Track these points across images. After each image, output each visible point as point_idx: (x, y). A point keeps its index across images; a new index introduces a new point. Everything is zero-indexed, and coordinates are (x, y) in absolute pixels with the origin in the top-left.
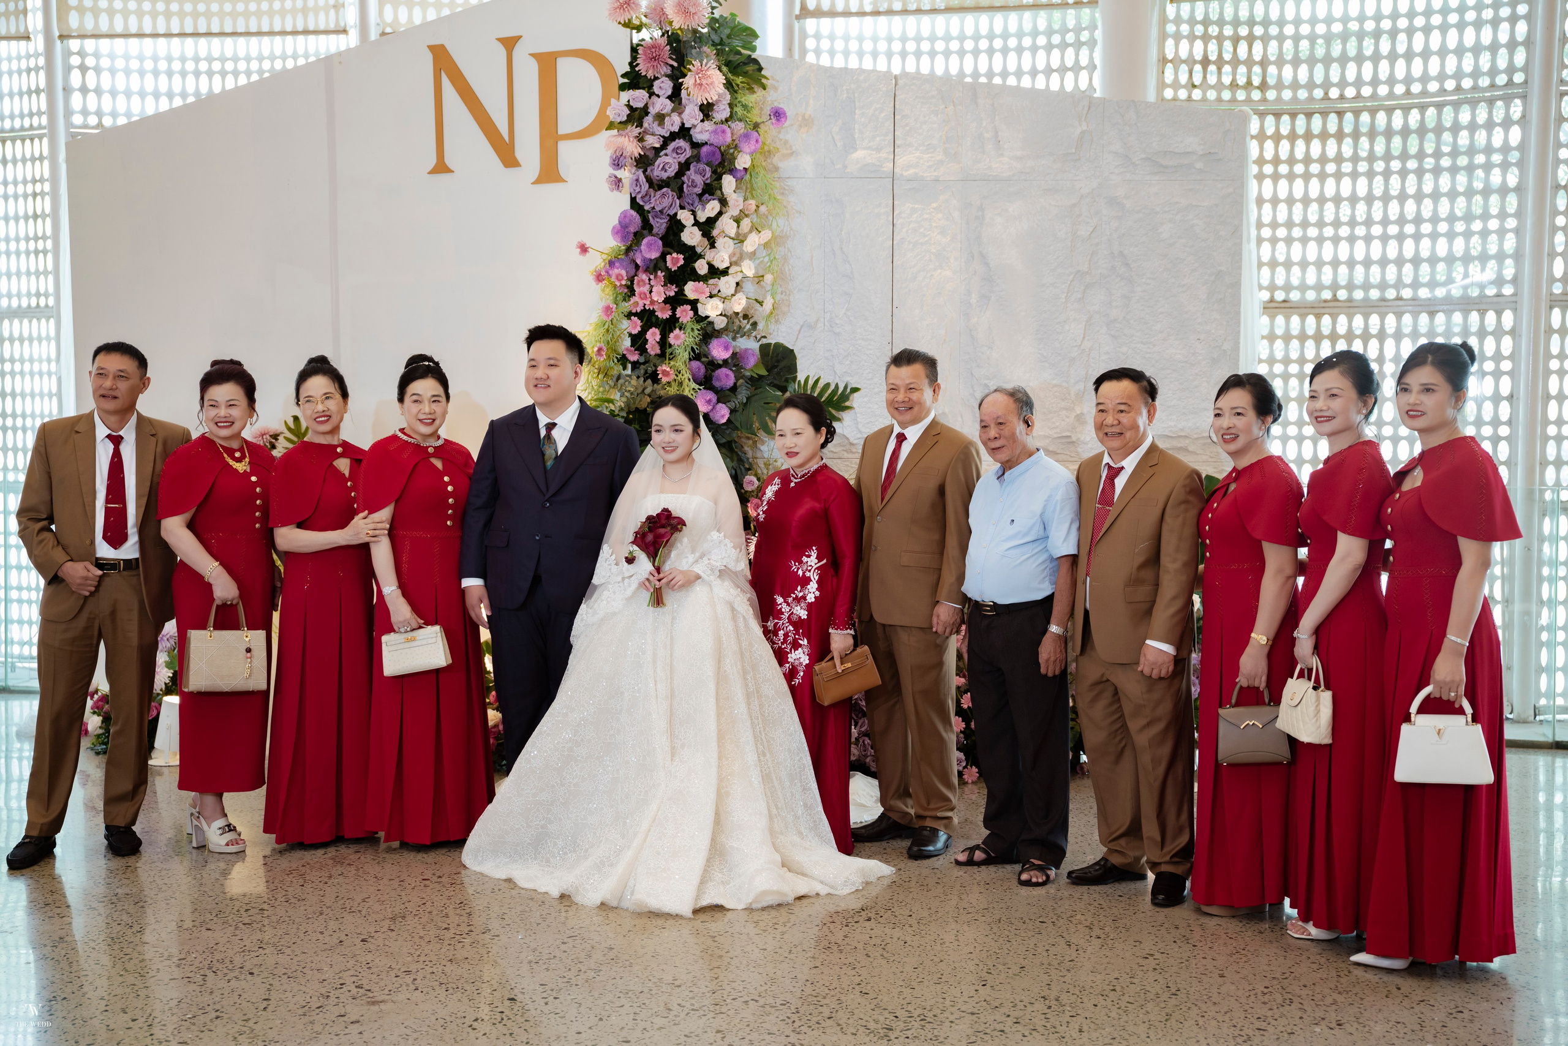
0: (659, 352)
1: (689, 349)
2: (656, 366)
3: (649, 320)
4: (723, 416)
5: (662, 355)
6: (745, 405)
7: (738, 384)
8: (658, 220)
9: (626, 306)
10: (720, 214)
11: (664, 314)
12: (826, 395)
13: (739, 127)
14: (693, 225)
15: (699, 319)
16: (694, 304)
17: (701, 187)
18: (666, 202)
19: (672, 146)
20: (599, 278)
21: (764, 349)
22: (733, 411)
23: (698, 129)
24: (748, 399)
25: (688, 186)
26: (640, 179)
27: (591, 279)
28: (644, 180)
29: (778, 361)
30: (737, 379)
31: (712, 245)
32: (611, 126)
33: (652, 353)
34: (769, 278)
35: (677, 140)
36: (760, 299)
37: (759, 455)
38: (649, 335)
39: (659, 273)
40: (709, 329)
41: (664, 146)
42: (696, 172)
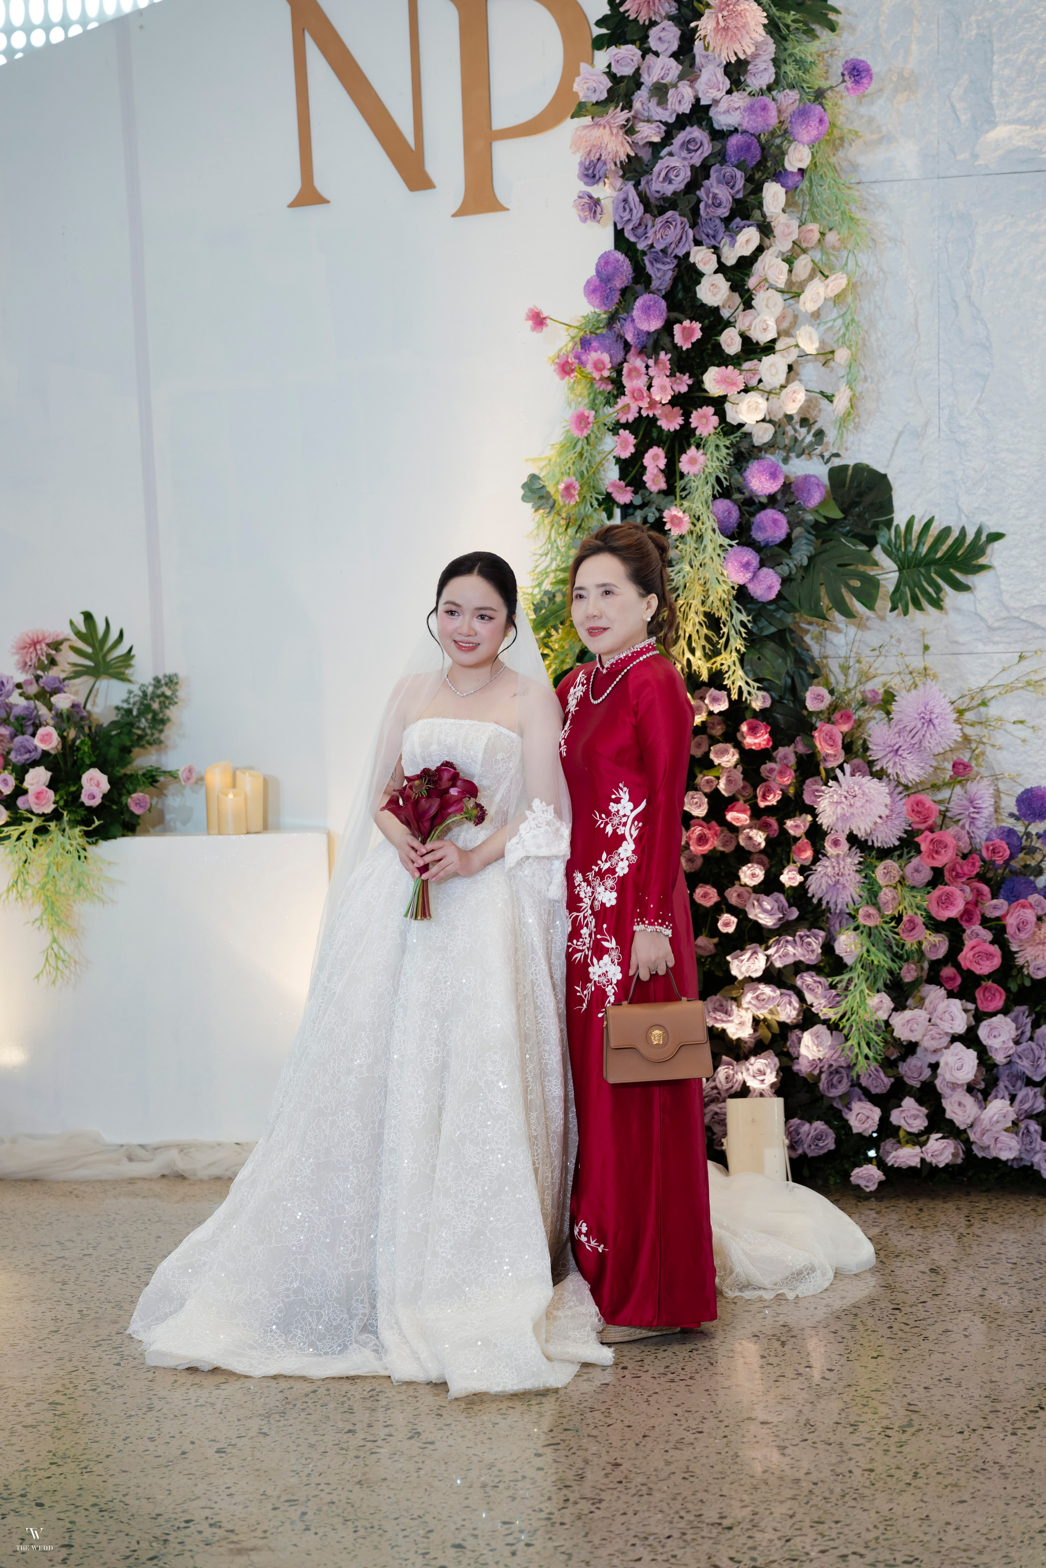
0: (663, 486)
1: (712, 480)
2: (661, 511)
3: (647, 434)
4: (770, 588)
5: (669, 492)
6: (806, 569)
7: (793, 536)
8: (660, 266)
9: (610, 414)
10: (760, 250)
11: (671, 423)
12: (944, 548)
13: (789, 99)
14: (716, 272)
15: (728, 429)
16: (719, 404)
17: (729, 206)
18: (672, 234)
19: (681, 137)
20: (565, 369)
21: (837, 474)
22: (786, 581)
23: (723, 106)
24: (810, 559)
25: (707, 206)
26: (630, 199)
27: (551, 373)
28: (637, 199)
29: (860, 495)
30: (792, 526)
31: (748, 304)
32: (580, 110)
33: (654, 488)
34: (842, 355)
35: (688, 129)
36: (829, 391)
37: (830, 651)
38: (648, 460)
39: (662, 354)
40: (744, 446)
41: (668, 139)
42: (719, 182)
